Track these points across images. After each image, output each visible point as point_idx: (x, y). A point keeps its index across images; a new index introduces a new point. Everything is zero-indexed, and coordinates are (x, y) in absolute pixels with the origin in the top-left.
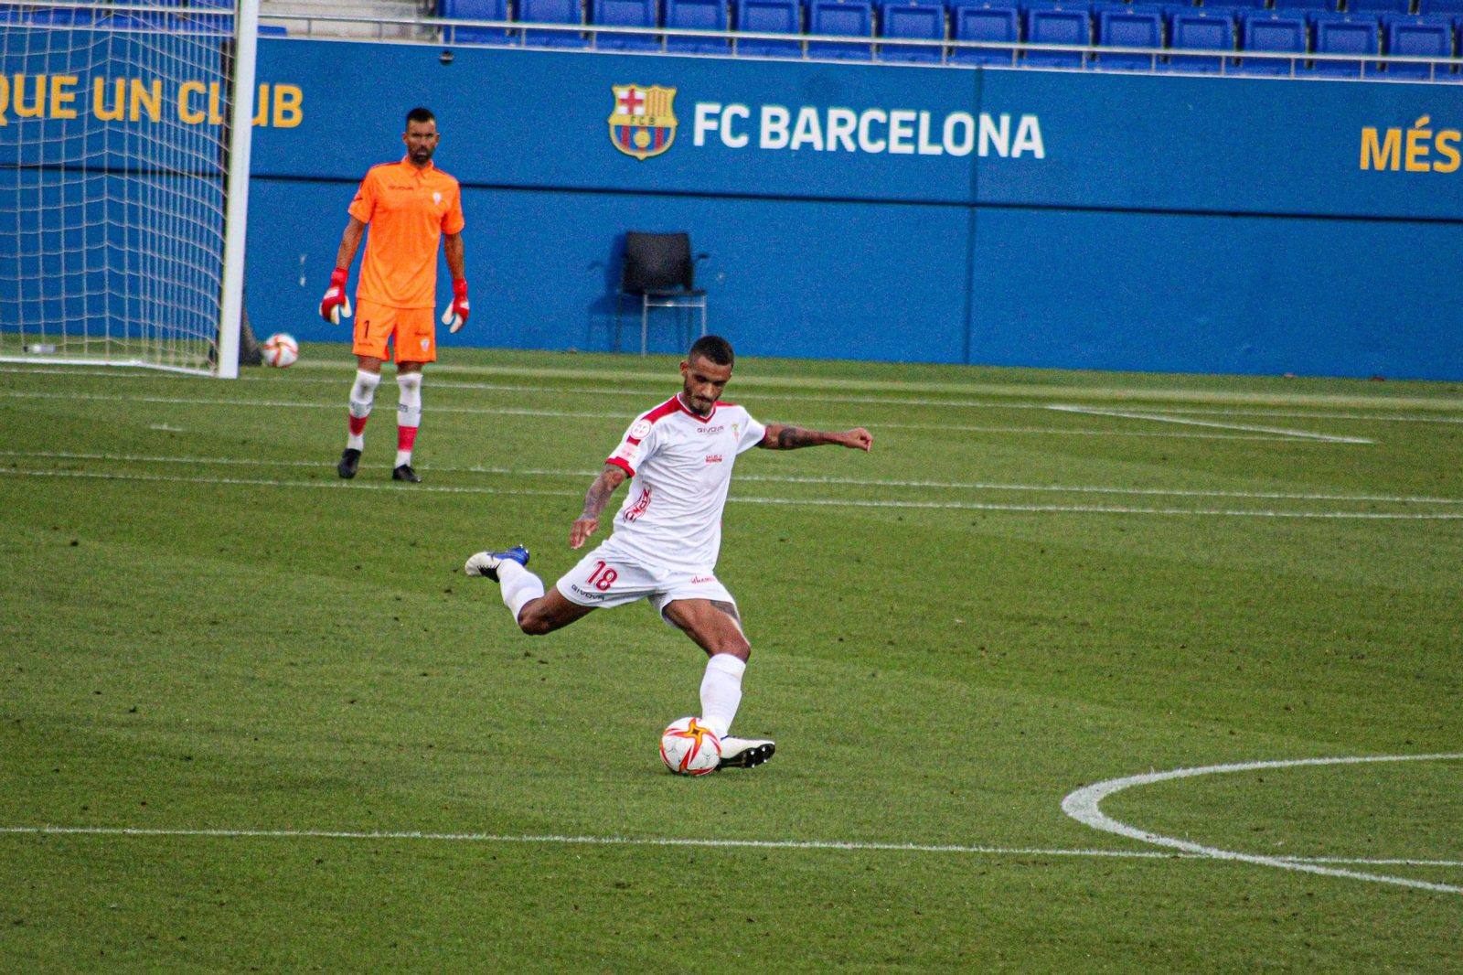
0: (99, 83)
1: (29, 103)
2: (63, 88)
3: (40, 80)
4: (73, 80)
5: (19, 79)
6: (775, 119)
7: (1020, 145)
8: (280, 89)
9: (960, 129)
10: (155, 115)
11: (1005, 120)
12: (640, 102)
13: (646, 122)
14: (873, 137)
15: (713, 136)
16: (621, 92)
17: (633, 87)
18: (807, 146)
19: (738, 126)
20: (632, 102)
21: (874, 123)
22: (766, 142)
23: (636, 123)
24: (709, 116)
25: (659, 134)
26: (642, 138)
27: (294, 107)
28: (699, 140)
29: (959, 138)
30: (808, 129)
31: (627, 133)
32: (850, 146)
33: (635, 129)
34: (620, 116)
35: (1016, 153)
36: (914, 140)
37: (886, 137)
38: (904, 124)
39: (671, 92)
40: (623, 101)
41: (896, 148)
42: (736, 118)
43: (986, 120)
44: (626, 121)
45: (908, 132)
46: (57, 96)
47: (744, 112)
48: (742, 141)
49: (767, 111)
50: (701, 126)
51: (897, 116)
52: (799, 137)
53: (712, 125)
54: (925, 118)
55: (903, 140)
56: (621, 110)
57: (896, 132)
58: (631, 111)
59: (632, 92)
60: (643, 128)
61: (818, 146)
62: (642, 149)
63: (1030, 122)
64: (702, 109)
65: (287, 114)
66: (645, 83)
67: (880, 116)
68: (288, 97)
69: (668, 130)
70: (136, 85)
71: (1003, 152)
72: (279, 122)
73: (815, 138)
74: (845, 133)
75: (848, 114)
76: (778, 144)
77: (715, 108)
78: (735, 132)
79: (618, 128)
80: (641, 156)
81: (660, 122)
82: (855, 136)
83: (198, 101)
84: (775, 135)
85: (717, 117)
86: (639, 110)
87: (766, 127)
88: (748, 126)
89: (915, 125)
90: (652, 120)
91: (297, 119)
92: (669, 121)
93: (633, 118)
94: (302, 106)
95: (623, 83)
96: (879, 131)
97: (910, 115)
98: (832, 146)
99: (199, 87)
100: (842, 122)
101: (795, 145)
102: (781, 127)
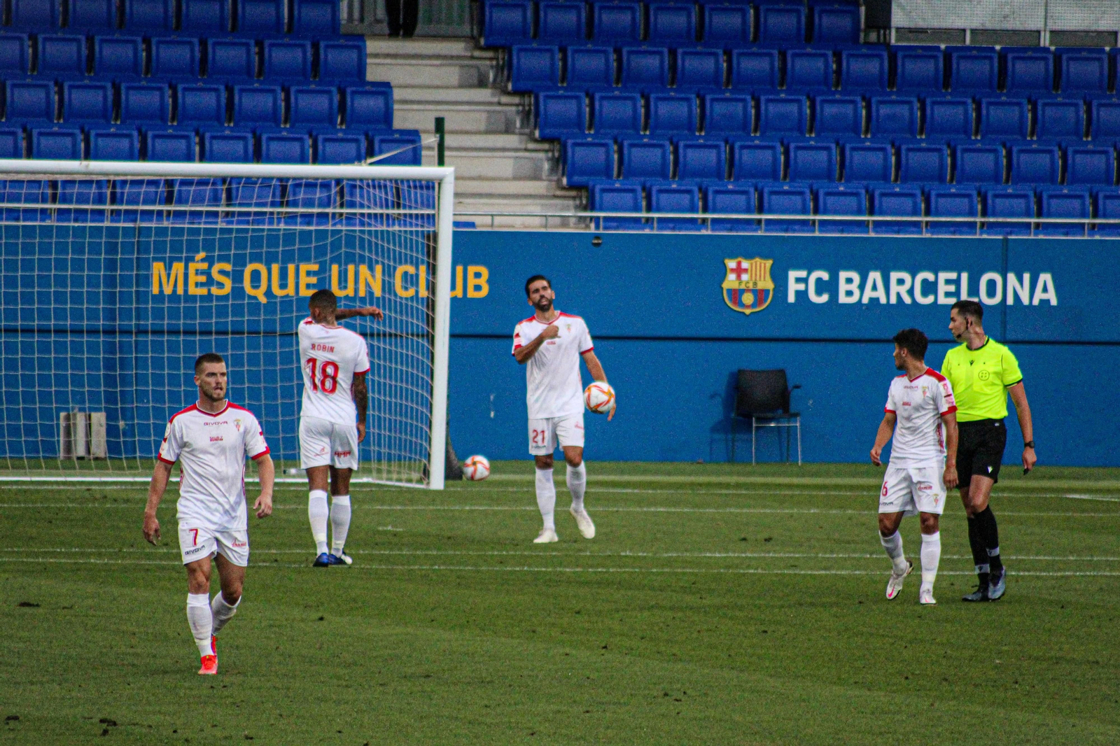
0: (335, 268)
1: (283, 286)
2: (309, 273)
3: (291, 268)
4: (315, 267)
5: (275, 268)
6: (849, 281)
7: (1039, 296)
8: (472, 269)
9: (991, 285)
10: (378, 292)
11: (1027, 277)
12: (746, 270)
13: (751, 286)
14: (925, 293)
15: (802, 295)
16: (731, 264)
17: (739, 259)
18: (875, 301)
19: (821, 287)
20: (739, 271)
21: (925, 282)
22: (843, 299)
23: (743, 287)
24: (798, 280)
25: (760, 295)
26: (748, 298)
27: (483, 281)
28: (791, 298)
29: (991, 292)
30: (874, 288)
31: (736, 295)
32: (907, 300)
33: (743, 291)
34: (731, 281)
35: (1036, 302)
36: (957, 294)
37: (936, 293)
38: (948, 282)
39: (769, 263)
40: (732, 270)
41: (942, 300)
42: (819, 280)
43: (1011, 277)
44: (735, 285)
45: (952, 288)
46: (304, 280)
47: (825, 276)
48: (825, 298)
49: (843, 275)
50: (793, 287)
51: (943, 276)
52: (868, 294)
53: (801, 287)
54: (965, 276)
55: (948, 294)
56: (732, 277)
57: (942, 288)
58: (739, 277)
59: (739, 264)
60: (748, 290)
61: (883, 300)
62: (748, 307)
63: (1045, 278)
64: (793, 275)
65: (478, 288)
66: (749, 256)
67: (930, 276)
68: (478, 275)
69: (768, 291)
70: (364, 269)
71: (1026, 301)
72: (471, 294)
73: (881, 294)
74: (903, 290)
75: (906, 276)
76: (853, 300)
77: (803, 274)
78: (819, 292)
79: (729, 291)
80: (748, 311)
81: (761, 285)
82: (911, 292)
83: (410, 280)
84: (849, 293)
85: (805, 281)
86: (745, 277)
87: (843, 287)
88: (828, 287)
89: (957, 282)
90: (755, 284)
91: (485, 291)
92: (767, 284)
93: (740, 283)
94: (489, 281)
95: (732, 257)
96: (929, 288)
97: (953, 276)
98: (893, 300)
99: (411, 269)
100: (901, 282)
101: (865, 300)
102: (854, 287)
